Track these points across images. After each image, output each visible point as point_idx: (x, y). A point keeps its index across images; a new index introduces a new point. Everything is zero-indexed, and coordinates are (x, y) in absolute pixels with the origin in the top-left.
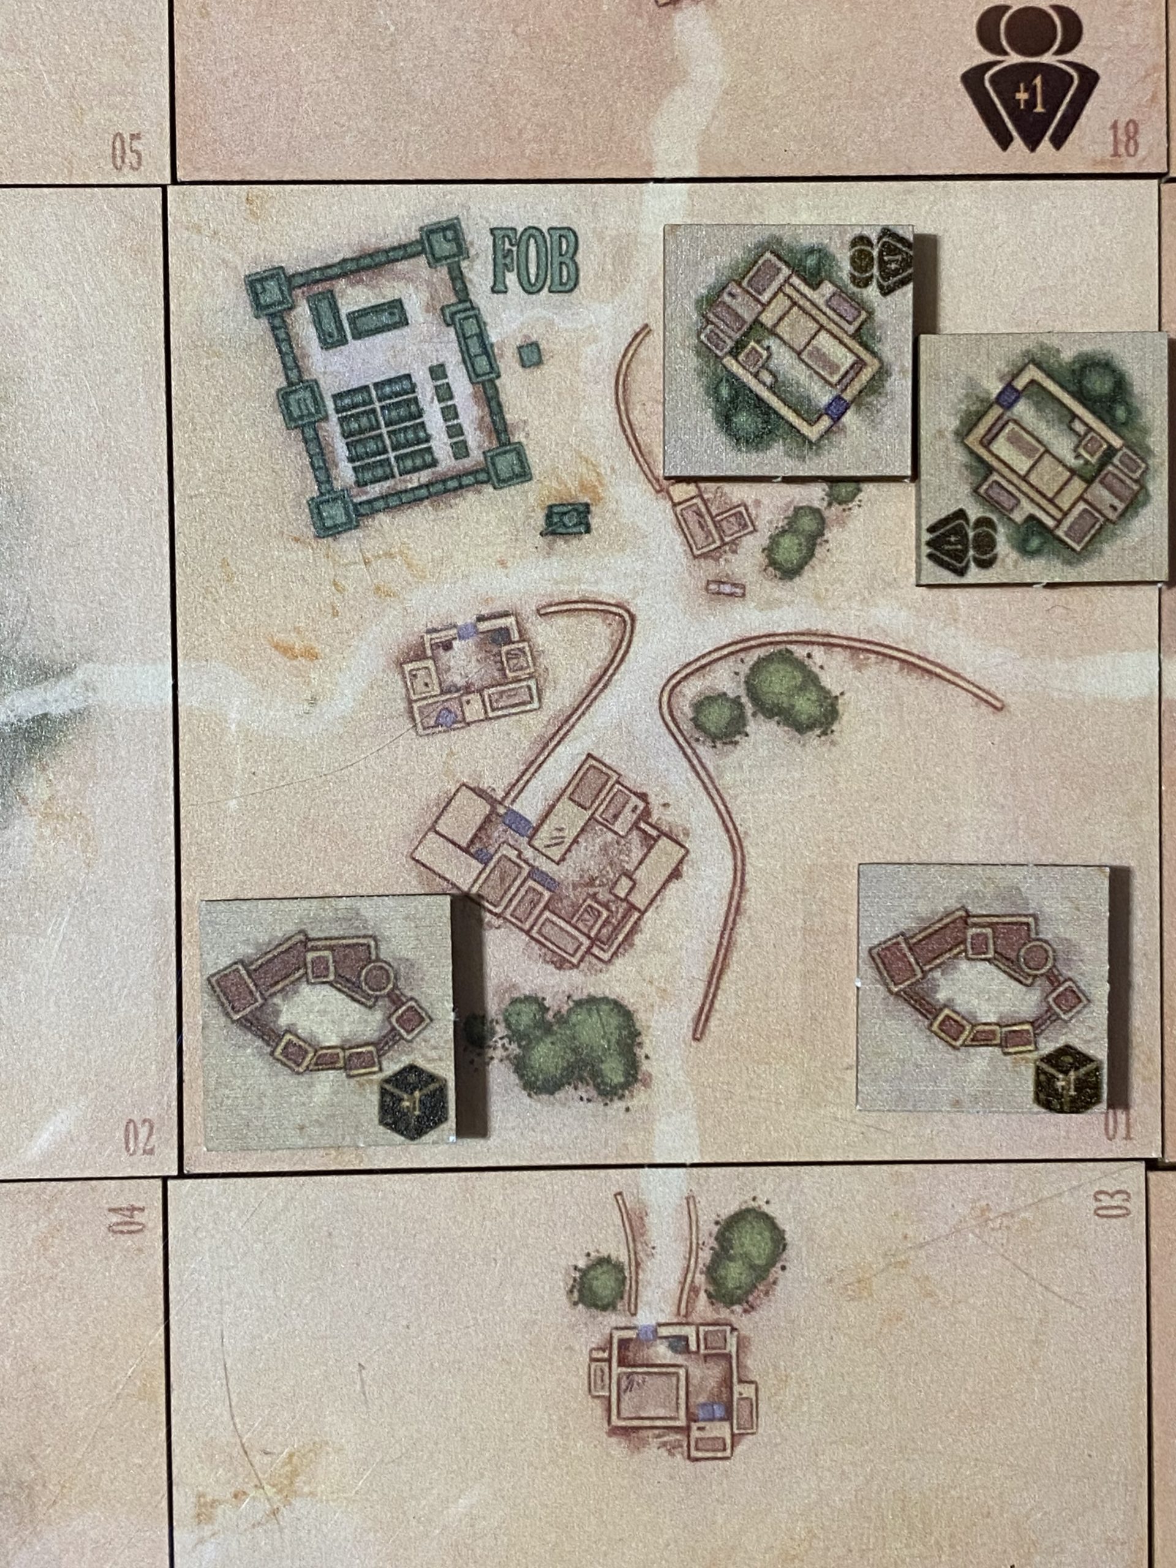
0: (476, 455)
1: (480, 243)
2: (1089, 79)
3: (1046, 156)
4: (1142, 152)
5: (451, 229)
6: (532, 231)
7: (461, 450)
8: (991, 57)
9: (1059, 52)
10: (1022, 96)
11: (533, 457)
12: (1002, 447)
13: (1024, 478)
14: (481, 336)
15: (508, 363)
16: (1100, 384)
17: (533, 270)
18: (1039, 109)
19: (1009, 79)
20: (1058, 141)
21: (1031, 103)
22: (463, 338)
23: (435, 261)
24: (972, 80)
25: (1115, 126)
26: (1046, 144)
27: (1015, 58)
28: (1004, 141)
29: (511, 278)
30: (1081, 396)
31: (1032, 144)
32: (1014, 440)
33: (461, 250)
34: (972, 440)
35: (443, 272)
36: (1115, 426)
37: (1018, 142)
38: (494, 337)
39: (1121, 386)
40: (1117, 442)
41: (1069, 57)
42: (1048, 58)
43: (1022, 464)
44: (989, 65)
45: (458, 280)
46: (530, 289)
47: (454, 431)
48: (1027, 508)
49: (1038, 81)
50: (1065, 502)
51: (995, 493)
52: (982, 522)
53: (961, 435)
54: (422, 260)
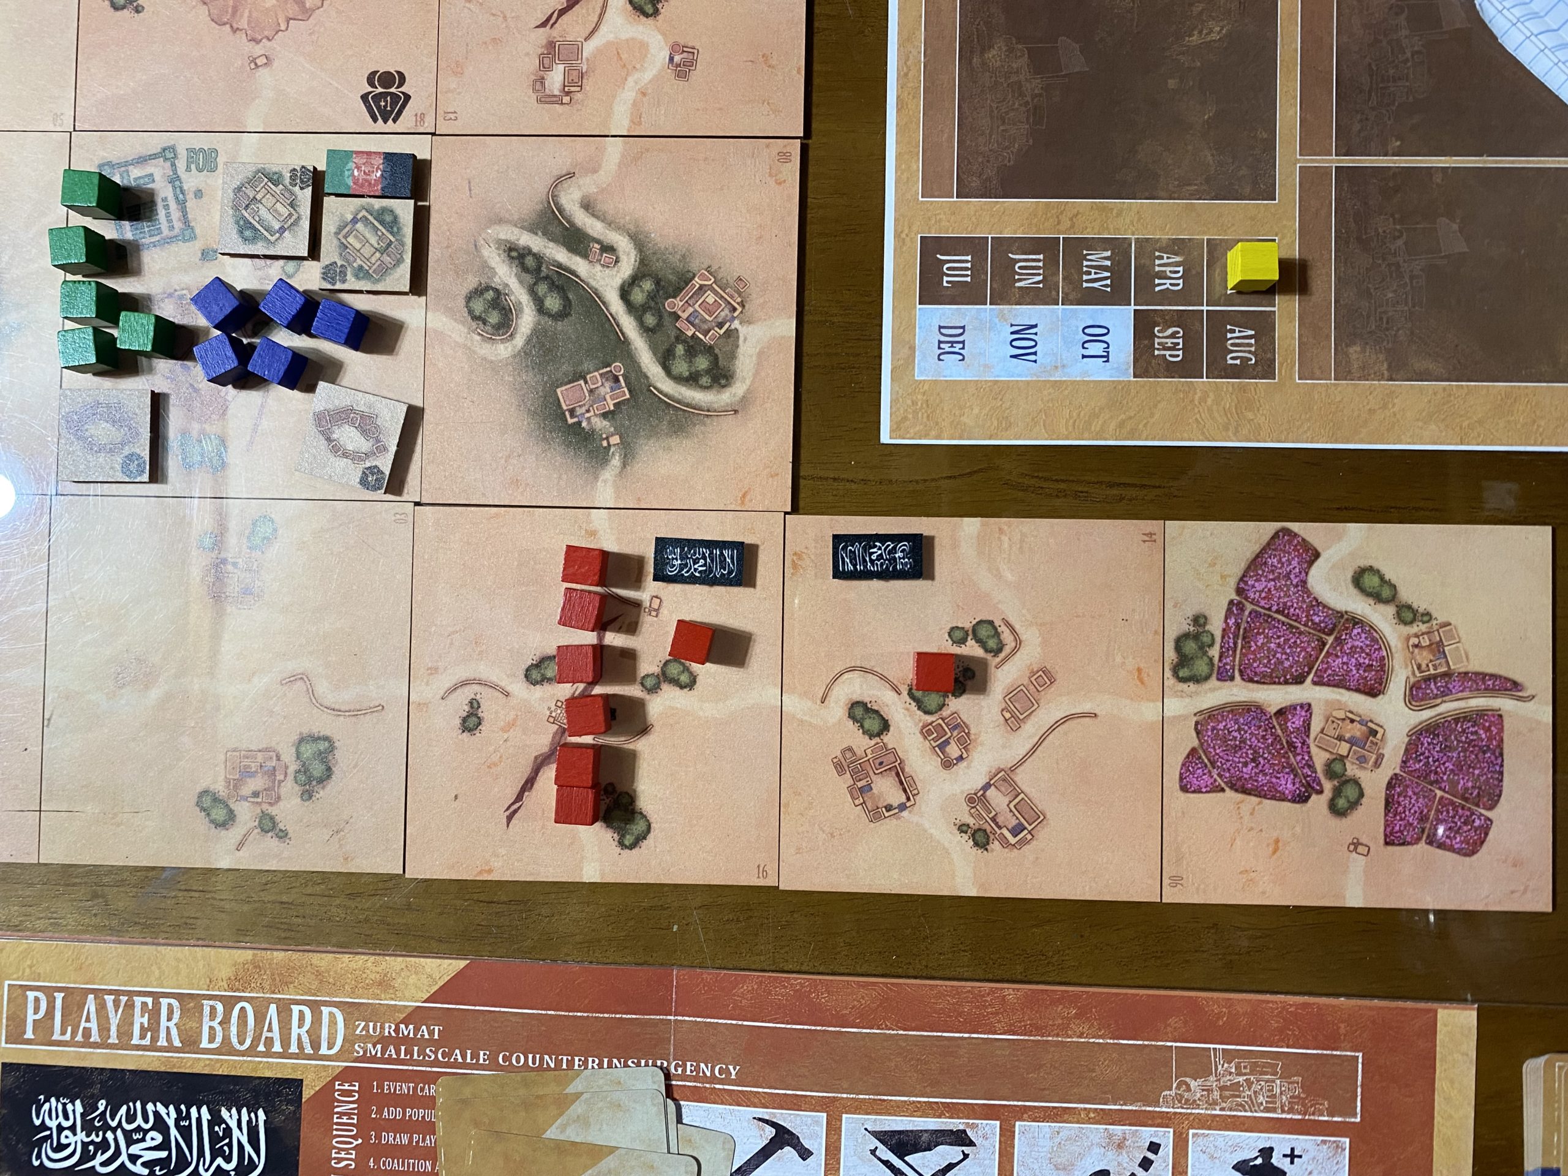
0: (176, 231)
1: (182, 153)
2: (408, 98)
3: (390, 126)
4: (426, 124)
5: (173, 149)
6: (201, 150)
7: (172, 228)
8: (370, 89)
9: (397, 88)
10: (383, 104)
11: (198, 231)
12: (351, 239)
13: (358, 251)
14: (181, 188)
15: (190, 196)
16: (388, 218)
17: (201, 164)
18: (389, 109)
19: (378, 97)
20: (395, 121)
21: (385, 106)
22: (174, 188)
23: (166, 159)
24: (364, 97)
25: (416, 115)
26: (390, 121)
27: (380, 90)
28: (375, 120)
29: (193, 167)
30: (382, 222)
31: (385, 122)
32: (356, 237)
33: (175, 157)
34: (340, 236)
35: (168, 164)
36: (392, 233)
37: (380, 120)
38: (185, 188)
39: (396, 219)
40: (393, 239)
41: (400, 90)
42: (393, 90)
43: (358, 246)
44: (370, 93)
45: (173, 165)
46: (200, 171)
47: (170, 221)
48: (359, 262)
49: (389, 98)
50: (373, 260)
51: (348, 256)
52: (342, 266)
53: (337, 234)
54: (162, 159)
